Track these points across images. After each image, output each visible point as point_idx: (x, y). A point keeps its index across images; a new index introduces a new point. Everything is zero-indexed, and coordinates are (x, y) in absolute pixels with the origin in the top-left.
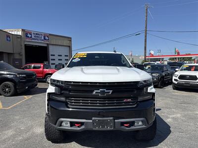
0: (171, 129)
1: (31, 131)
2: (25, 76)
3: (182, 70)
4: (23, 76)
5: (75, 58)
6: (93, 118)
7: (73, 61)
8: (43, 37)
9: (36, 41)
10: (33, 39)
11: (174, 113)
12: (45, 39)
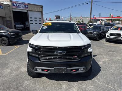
0: (101, 69)
1: (20, 69)
2: (14, 33)
3: (112, 30)
4: (13, 33)
5: (44, 26)
6: (55, 67)
7: (43, 28)
8: (24, 6)
9: (20, 8)
10: (18, 7)
11: (104, 58)
12: (25, 7)
